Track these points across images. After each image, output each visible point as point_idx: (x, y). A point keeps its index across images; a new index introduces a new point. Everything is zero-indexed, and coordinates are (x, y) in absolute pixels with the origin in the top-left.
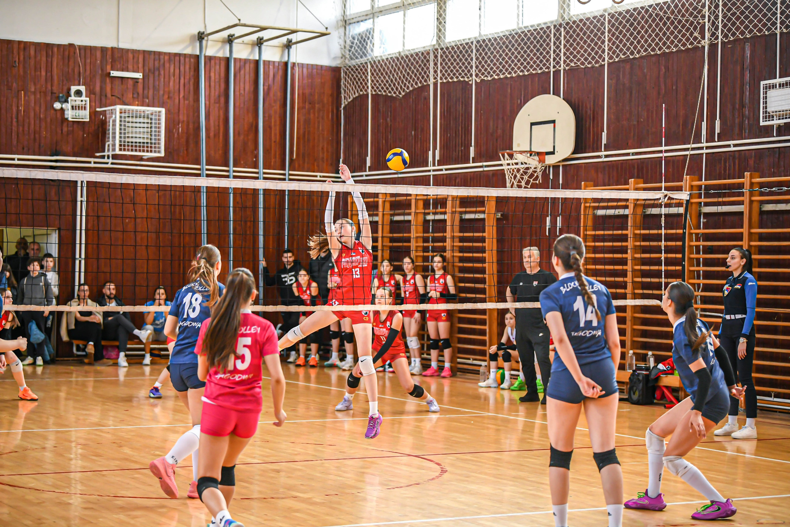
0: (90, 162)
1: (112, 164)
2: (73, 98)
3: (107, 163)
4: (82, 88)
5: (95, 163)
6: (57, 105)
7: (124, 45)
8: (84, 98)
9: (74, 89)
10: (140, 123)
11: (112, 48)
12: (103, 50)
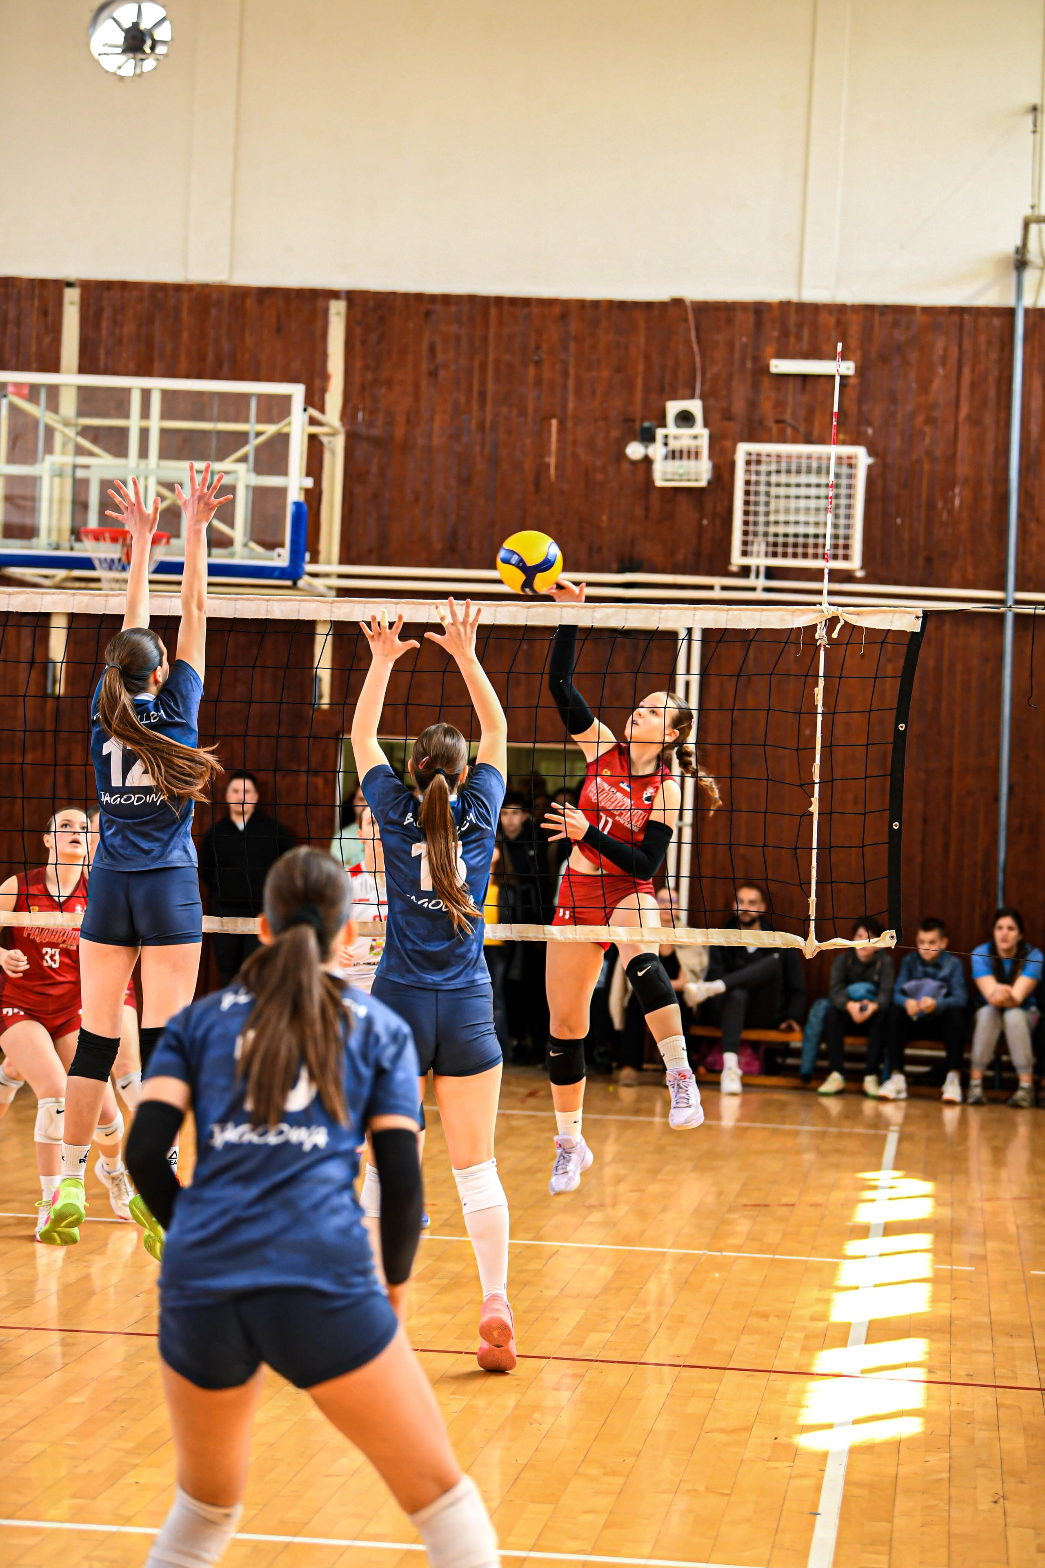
0: (711, 588)
1: (767, 590)
2: (672, 429)
3: (753, 589)
4: (695, 406)
5: (724, 588)
6: (635, 450)
7: (813, 294)
8: (700, 430)
9: (673, 408)
10: (808, 486)
11: (785, 306)
12: (759, 309)
